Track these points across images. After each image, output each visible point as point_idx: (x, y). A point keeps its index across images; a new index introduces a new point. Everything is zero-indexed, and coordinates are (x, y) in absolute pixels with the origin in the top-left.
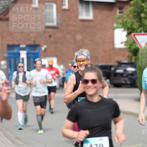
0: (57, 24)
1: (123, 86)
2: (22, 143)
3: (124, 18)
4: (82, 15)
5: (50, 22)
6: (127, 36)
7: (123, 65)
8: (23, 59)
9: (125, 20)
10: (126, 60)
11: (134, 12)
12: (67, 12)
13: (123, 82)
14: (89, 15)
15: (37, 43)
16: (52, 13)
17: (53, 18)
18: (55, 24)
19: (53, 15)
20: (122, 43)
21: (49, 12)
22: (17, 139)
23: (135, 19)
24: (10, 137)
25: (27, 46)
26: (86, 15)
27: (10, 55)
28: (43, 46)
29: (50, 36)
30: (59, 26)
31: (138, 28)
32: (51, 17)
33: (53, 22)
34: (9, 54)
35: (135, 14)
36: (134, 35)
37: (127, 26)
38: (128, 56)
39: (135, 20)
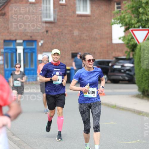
0: (54, 19)
1: (121, 82)
2: (19, 140)
3: (122, 13)
4: (80, 11)
5: (47, 17)
6: (125, 31)
7: (121, 61)
8: (20, 54)
9: (123, 15)
10: (124, 56)
11: (132, 7)
12: (64, 7)
13: (121, 78)
14: (86, 11)
15: (34, 38)
16: (50, 7)
17: (50, 13)
18: (52, 19)
19: (50, 10)
20: (120, 39)
21: (47, 7)
22: (14, 135)
23: (133, 14)
25: (24, 41)
26: (84, 11)
27: (6, 51)
28: (40, 42)
29: (47, 31)
30: (56, 21)
31: (136, 24)
32: (48, 12)
33: (50, 17)
34: (5, 49)
35: (134, 9)
36: (132, 31)
37: (125, 21)
38: (126, 52)
39: (133, 16)
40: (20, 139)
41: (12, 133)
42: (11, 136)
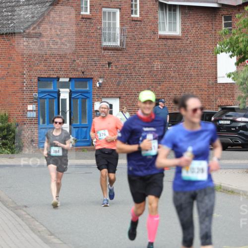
2: (60, 242)
12: (138, 23)
15: (88, 75)
16: (114, 24)
17: (114, 34)
19: (114, 29)
21: (109, 24)
22: (52, 234)
24: (39, 232)
25: (71, 79)
28: (97, 80)
29: (109, 64)
33: (114, 40)
34: (40, 93)
41: (50, 231)
42: (47, 236)
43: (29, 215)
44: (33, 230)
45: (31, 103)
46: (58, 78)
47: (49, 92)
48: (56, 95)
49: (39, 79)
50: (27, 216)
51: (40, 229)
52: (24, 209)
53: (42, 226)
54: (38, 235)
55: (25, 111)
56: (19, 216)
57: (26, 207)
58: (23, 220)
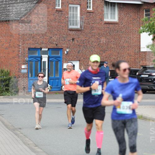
9: (152, 23)
12: (91, 14)
15: (60, 46)
17: (76, 21)
18: (78, 27)
22: (36, 146)
24: (28, 144)
25: (49, 49)
28: (65, 50)
29: (73, 39)
33: (76, 24)
40: (42, 150)
41: (35, 144)
42: (33, 147)
43: (22, 134)
44: (24, 143)
45: (24, 64)
46: (41, 49)
47: (36, 57)
48: (39, 59)
49: (29, 49)
50: (21, 135)
51: (29, 143)
52: (19, 130)
53: (30, 141)
54: (28, 147)
55: (20, 69)
56: (16, 134)
57: (20, 129)
58: (18, 137)
